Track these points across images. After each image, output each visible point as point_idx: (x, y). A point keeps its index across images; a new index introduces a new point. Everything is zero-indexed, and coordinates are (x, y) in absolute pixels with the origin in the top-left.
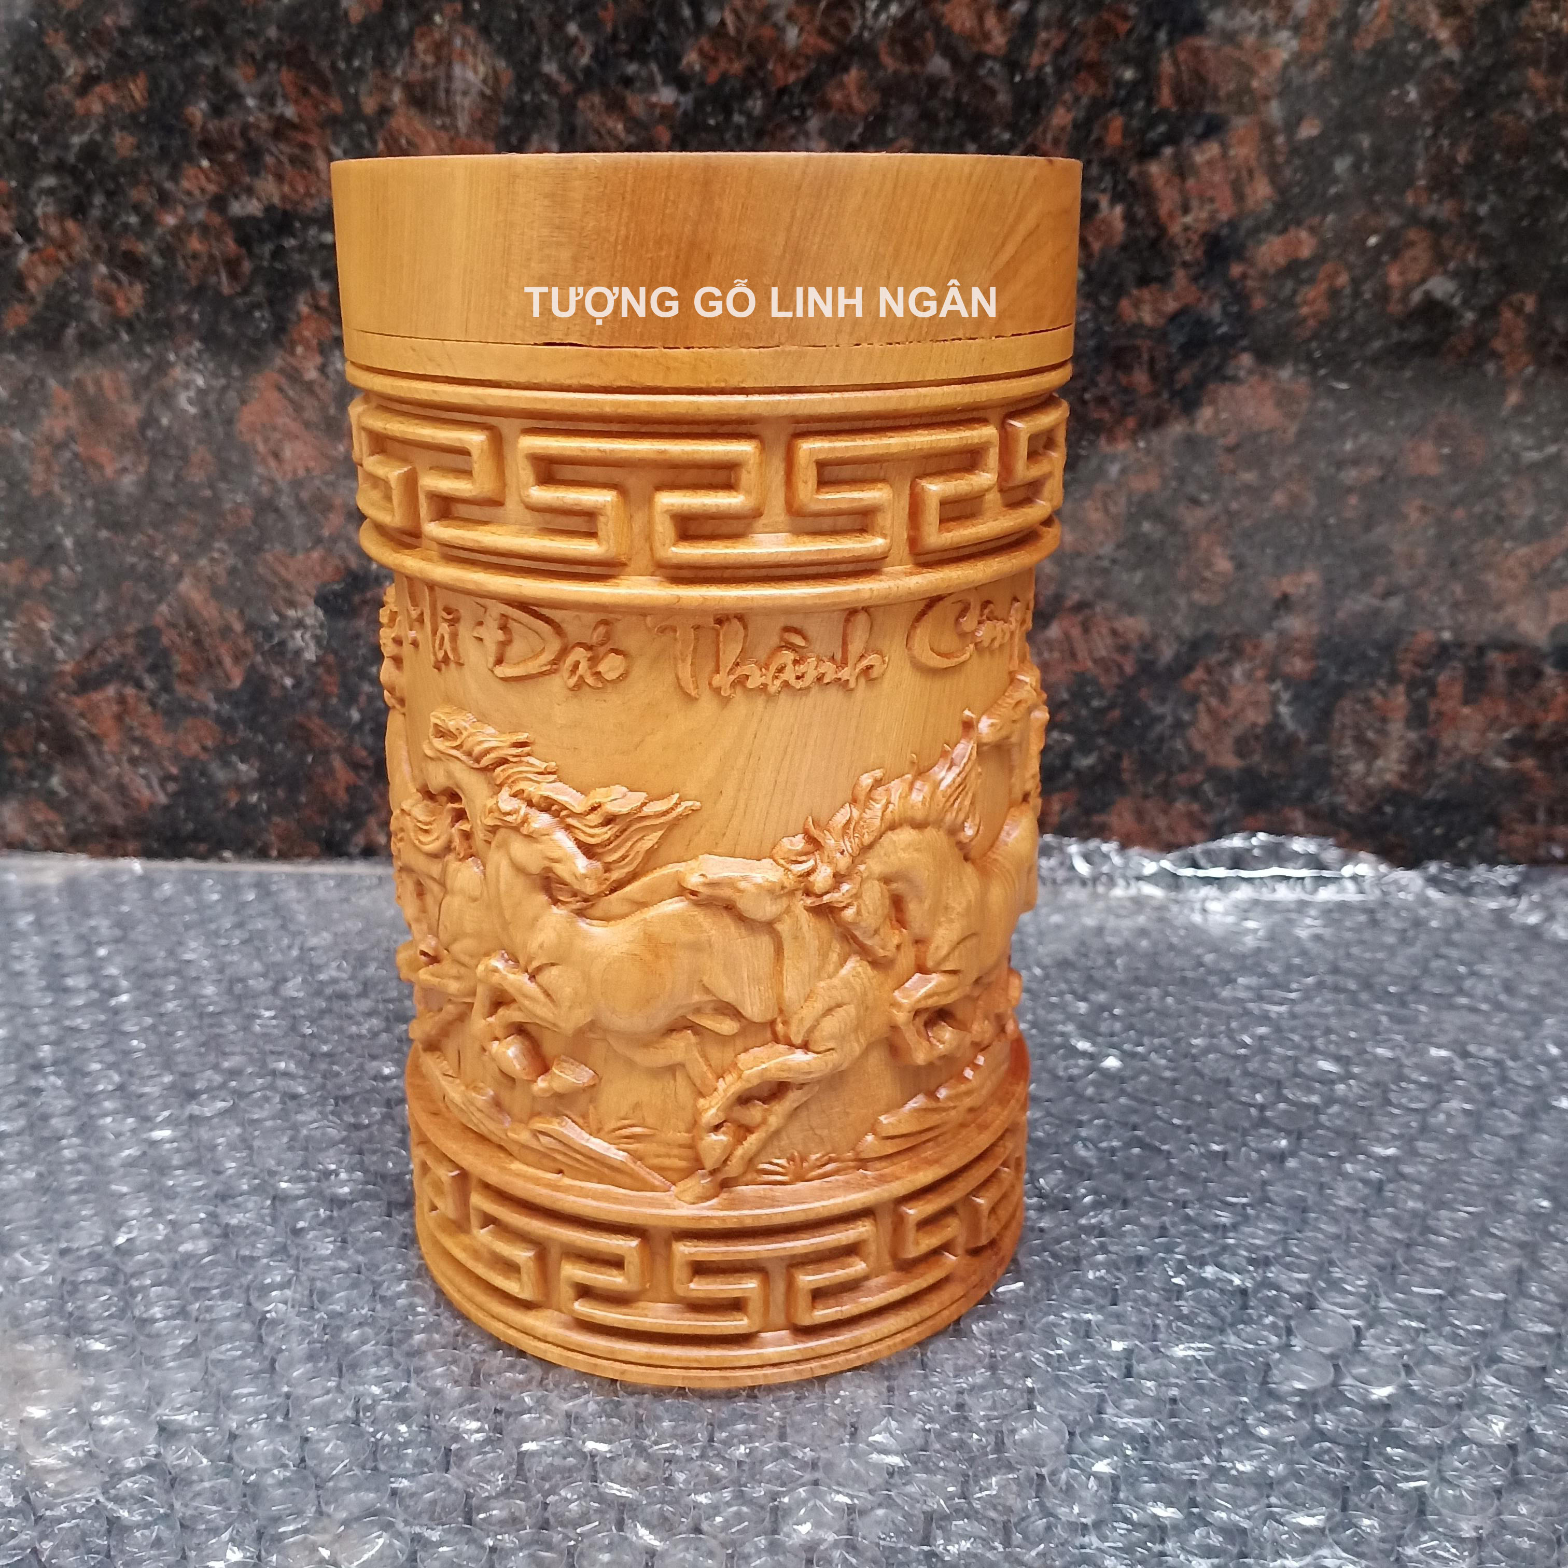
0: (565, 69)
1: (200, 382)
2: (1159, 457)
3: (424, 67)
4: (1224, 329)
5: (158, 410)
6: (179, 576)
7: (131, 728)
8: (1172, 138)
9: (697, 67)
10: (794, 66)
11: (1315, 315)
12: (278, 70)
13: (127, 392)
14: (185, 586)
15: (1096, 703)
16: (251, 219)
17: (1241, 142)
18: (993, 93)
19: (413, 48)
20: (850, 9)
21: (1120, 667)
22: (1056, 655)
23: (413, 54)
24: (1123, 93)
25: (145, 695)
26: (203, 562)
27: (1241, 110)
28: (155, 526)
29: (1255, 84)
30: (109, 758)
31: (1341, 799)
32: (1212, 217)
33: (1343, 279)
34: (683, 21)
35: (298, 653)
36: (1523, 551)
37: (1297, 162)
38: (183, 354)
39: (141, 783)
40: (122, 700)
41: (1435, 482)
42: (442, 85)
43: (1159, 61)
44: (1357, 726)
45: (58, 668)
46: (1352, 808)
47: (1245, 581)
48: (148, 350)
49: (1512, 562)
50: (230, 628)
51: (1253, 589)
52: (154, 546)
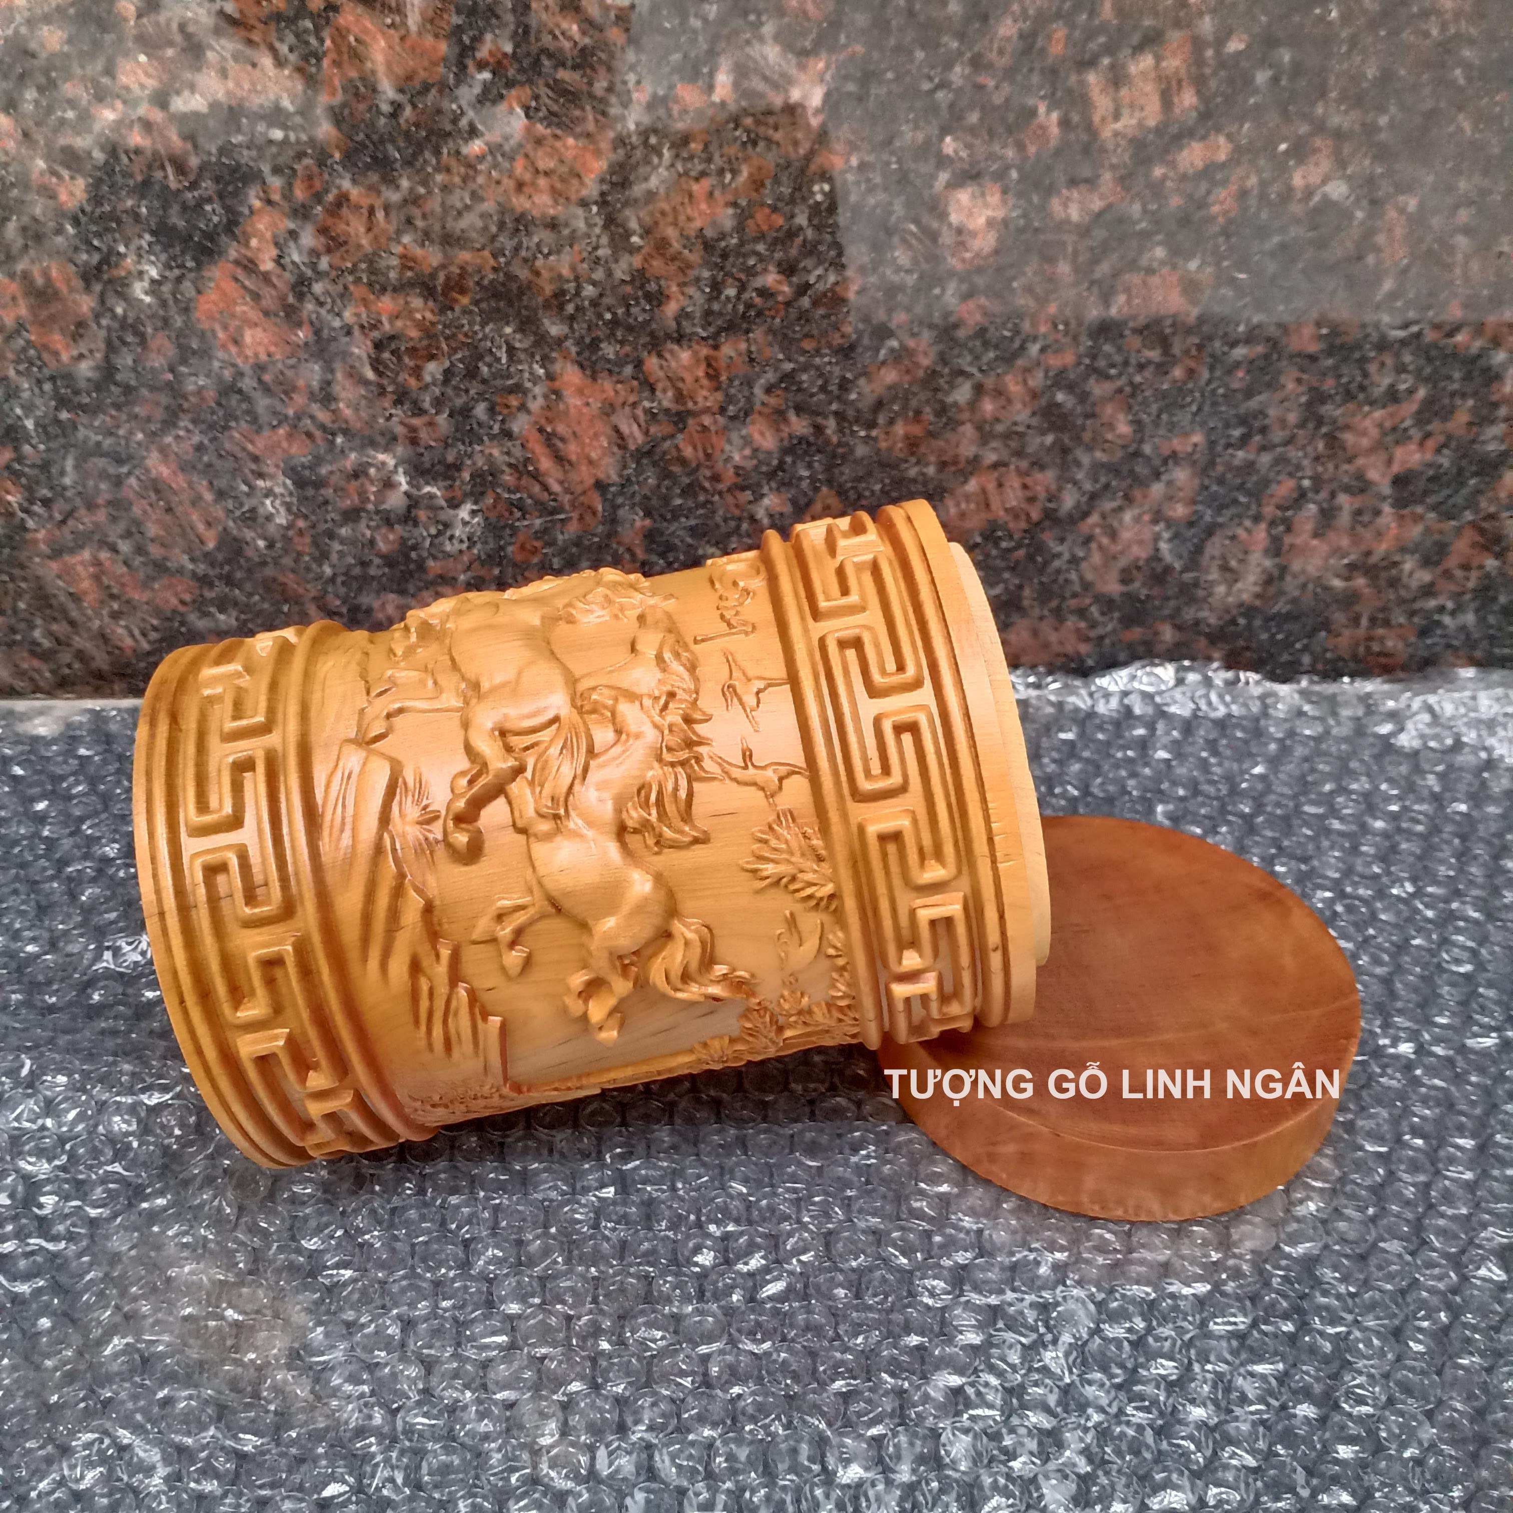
1: (154, 273)
2: (1075, 338)
4: (1144, 225)
5: (111, 300)
6: (147, 453)
7: (108, 587)
8: (1110, 49)
11: (1226, 213)
13: (77, 283)
14: (152, 460)
15: (1004, 545)
16: (196, 115)
17: (1174, 54)
21: (1027, 515)
22: (972, 506)
24: (1068, 5)
25: (120, 558)
26: (169, 439)
27: (1177, 24)
28: (118, 407)
30: (90, 612)
31: (1204, 614)
32: (1140, 125)
33: (1253, 181)
35: (269, 518)
36: (1378, 414)
37: (1223, 73)
38: (133, 247)
39: (120, 631)
40: (97, 563)
41: (1313, 358)
44: (1224, 557)
45: (29, 536)
46: (1213, 621)
47: (1141, 441)
48: (96, 243)
49: (1368, 423)
50: (200, 498)
51: (1147, 449)
52: (118, 426)
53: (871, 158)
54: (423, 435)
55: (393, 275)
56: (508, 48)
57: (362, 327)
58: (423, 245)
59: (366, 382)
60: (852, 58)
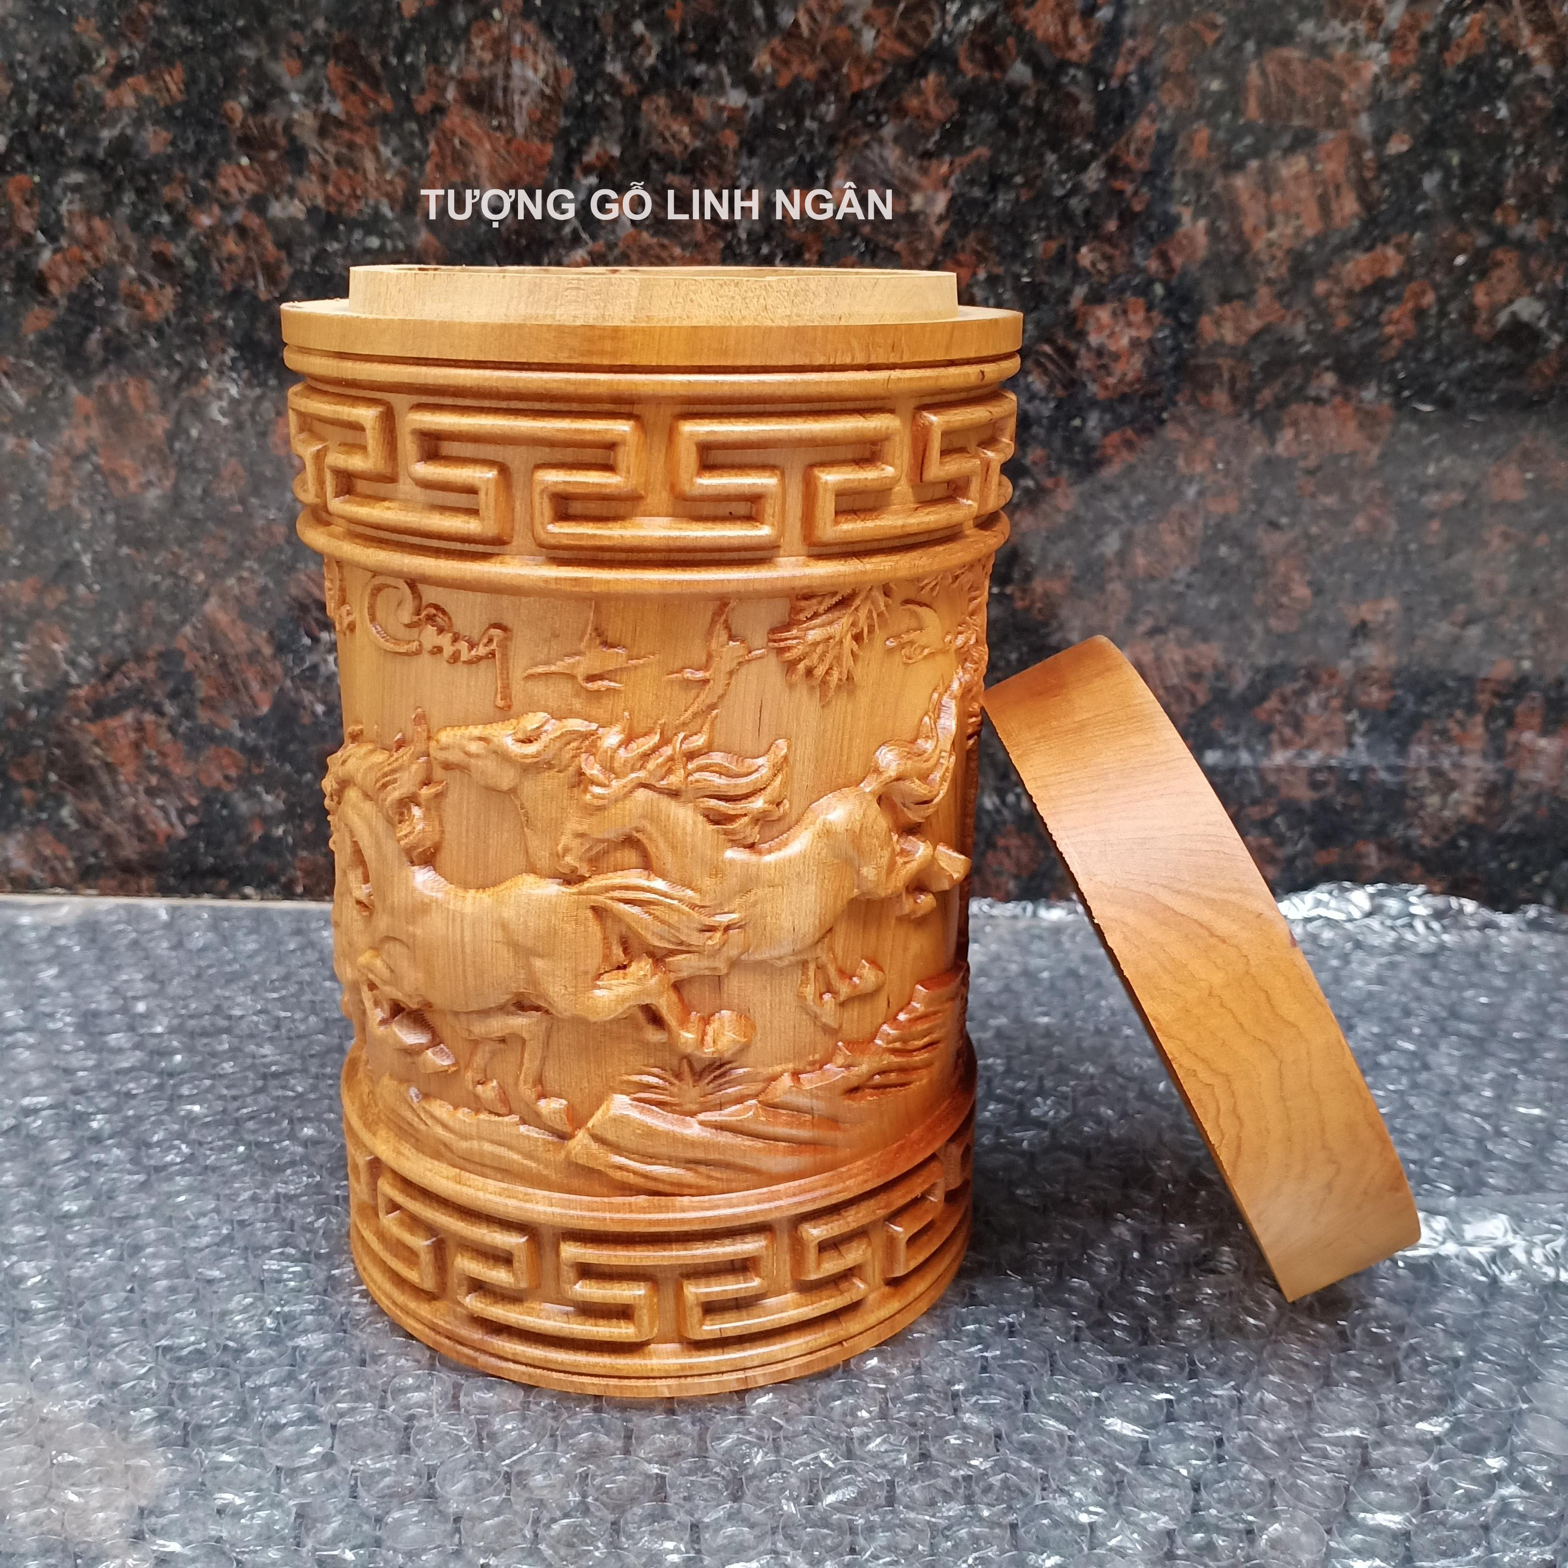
0: (629, 68)
1: (234, 391)
2: (1238, 479)
3: (481, 64)
4: (1307, 348)
5: (187, 420)
6: (206, 595)
7: (149, 757)
8: (1258, 151)
9: (769, 70)
10: (870, 70)
11: (1400, 335)
12: (325, 64)
13: (154, 401)
14: (212, 606)
16: (292, 220)
17: (1329, 156)
18: (1076, 102)
19: (469, 43)
20: (930, 11)
21: (1193, 696)
23: (469, 51)
24: (1209, 104)
25: (165, 722)
26: (231, 581)
27: (1330, 123)
28: (181, 543)
29: (1345, 97)
30: (125, 788)
31: (1415, 832)
32: (1297, 233)
33: (1429, 298)
34: (755, 21)
35: (331, 678)
37: (1385, 178)
38: (215, 362)
39: (155, 812)
40: (140, 727)
41: (1518, 508)
42: (500, 83)
43: (1246, 72)
44: (1434, 759)
45: (71, 692)
46: (1427, 841)
47: (1323, 608)
48: (178, 357)
50: (258, 652)
51: (1331, 616)
52: (178, 564)
53: (999, 270)
56: (616, 152)
60: (977, 161)
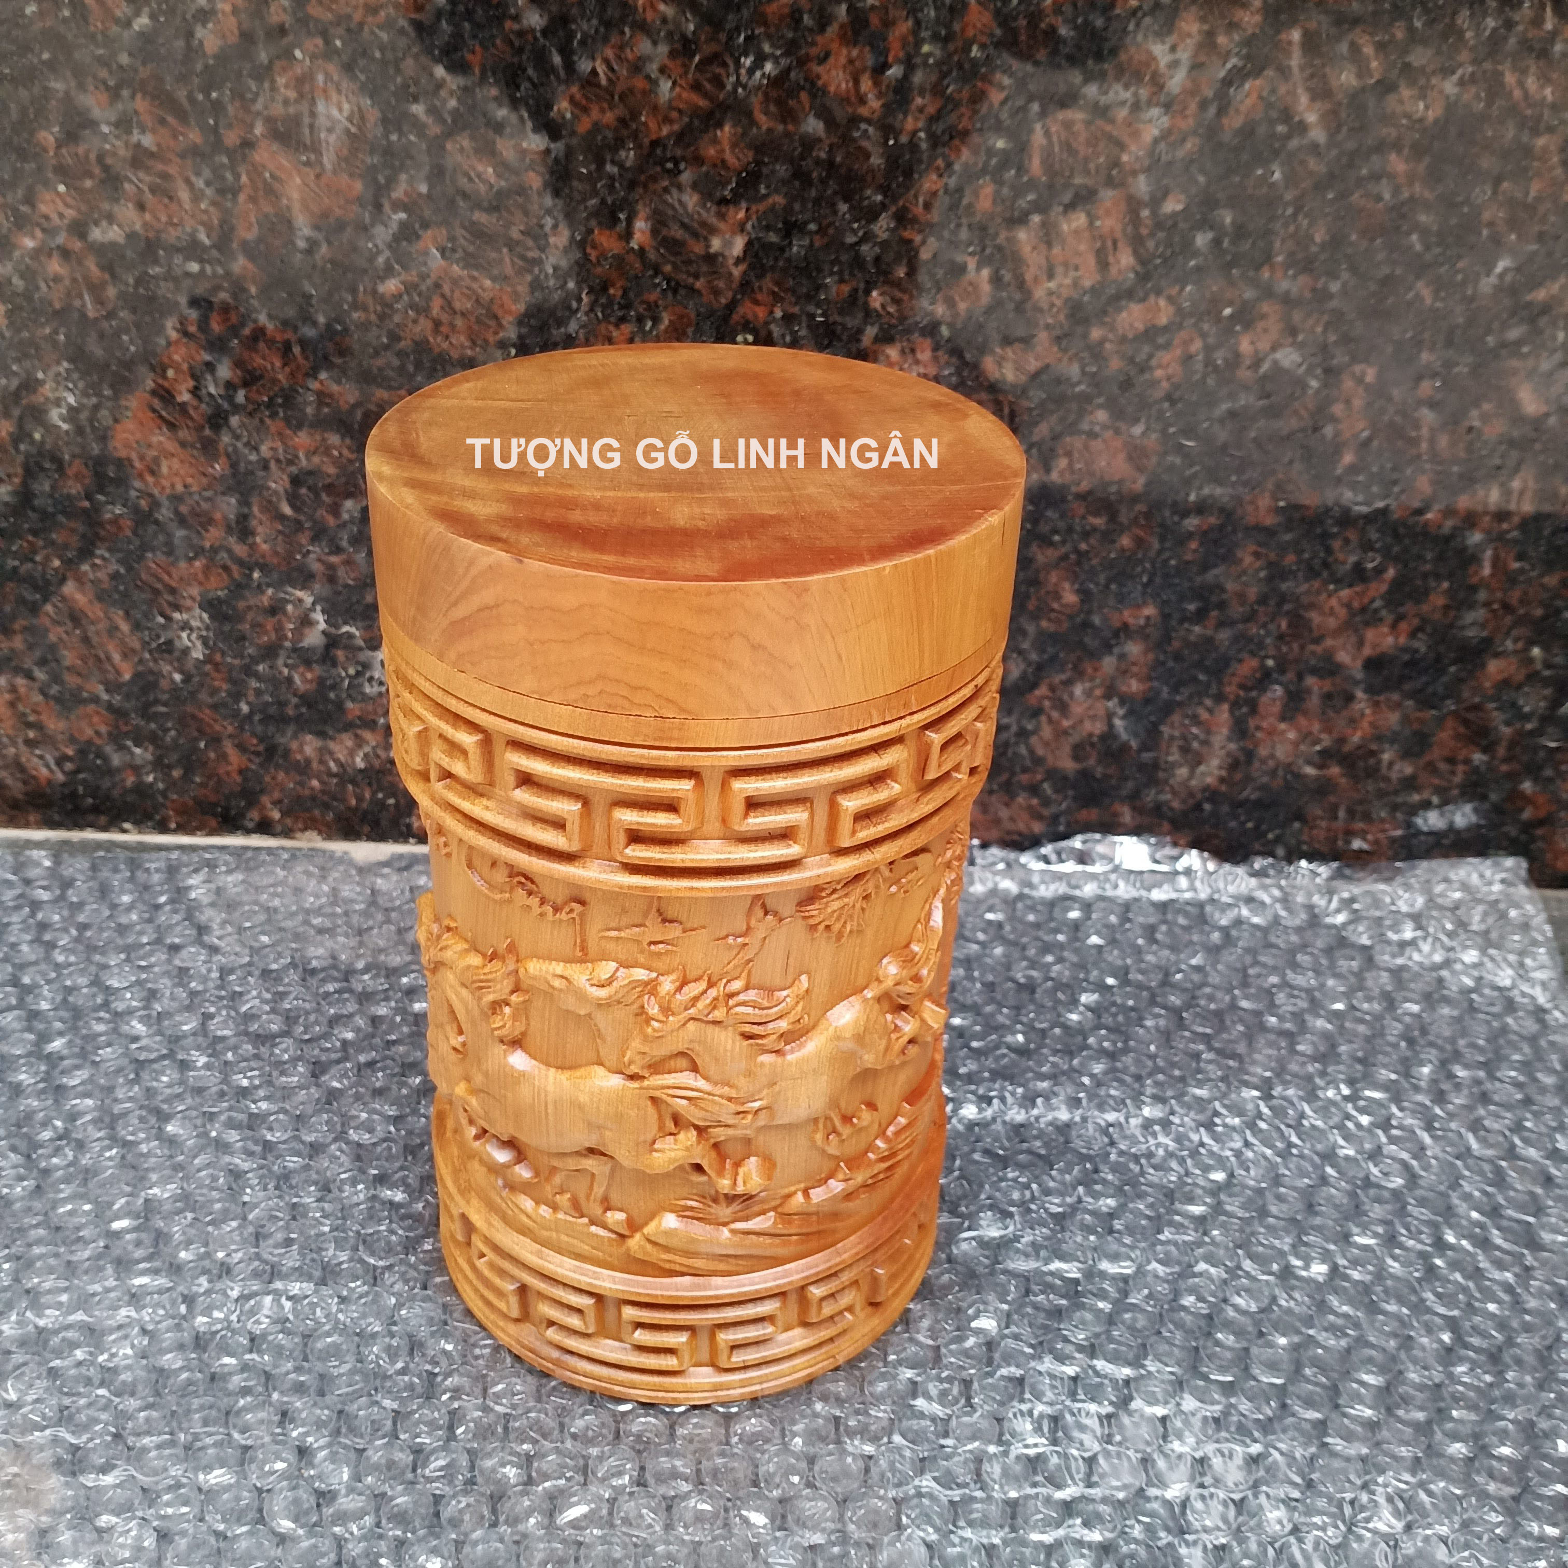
0: (432, 111)
1: (71, 400)
3: (286, 102)
4: (1082, 387)
5: (29, 425)
6: (63, 580)
7: (24, 715)
8: (1041, 207)
9: (568, 115)
10: (667, 120)
11: (1169, 377)
12: (133, 97)
14: (69, 588)
16: (113, 244)
17: (1108, 213)
18: (868, 156)
19: (273, 81)
20: (724, 65)
23: (273, 89)
24: (994, 161)
25: (36, 685)
26: (85, 567)
27: (1110, 182)
28: (35, 533)
29: (1125, 158)
30: (5, 740)
31: (1166, 797)
32: (1076, 284)
33: (1197, 345)
34: (553, 69)
35: (186, 651)
36: (1345, 593)
37: (1161, 235)
38: (51, 373)
39: (36, 760)
40: (13, 689)
41: (1270, 532)
42: (306, 120)
43: (1031, 131)
44: (1184, 738)
46: (1176, 804)
47: (1089, 612)
48: (15, 368)
49: (1334, 602)
50: (117, 628)
51: (1096, 620)
52: (35, 552)
53: (796, 310)
54: (341, 572)
55: (309, 410)
56: (423, 189)
57: (278, 461)
58: (339, 383)
59: (282, 518)
60: (772, 208)
